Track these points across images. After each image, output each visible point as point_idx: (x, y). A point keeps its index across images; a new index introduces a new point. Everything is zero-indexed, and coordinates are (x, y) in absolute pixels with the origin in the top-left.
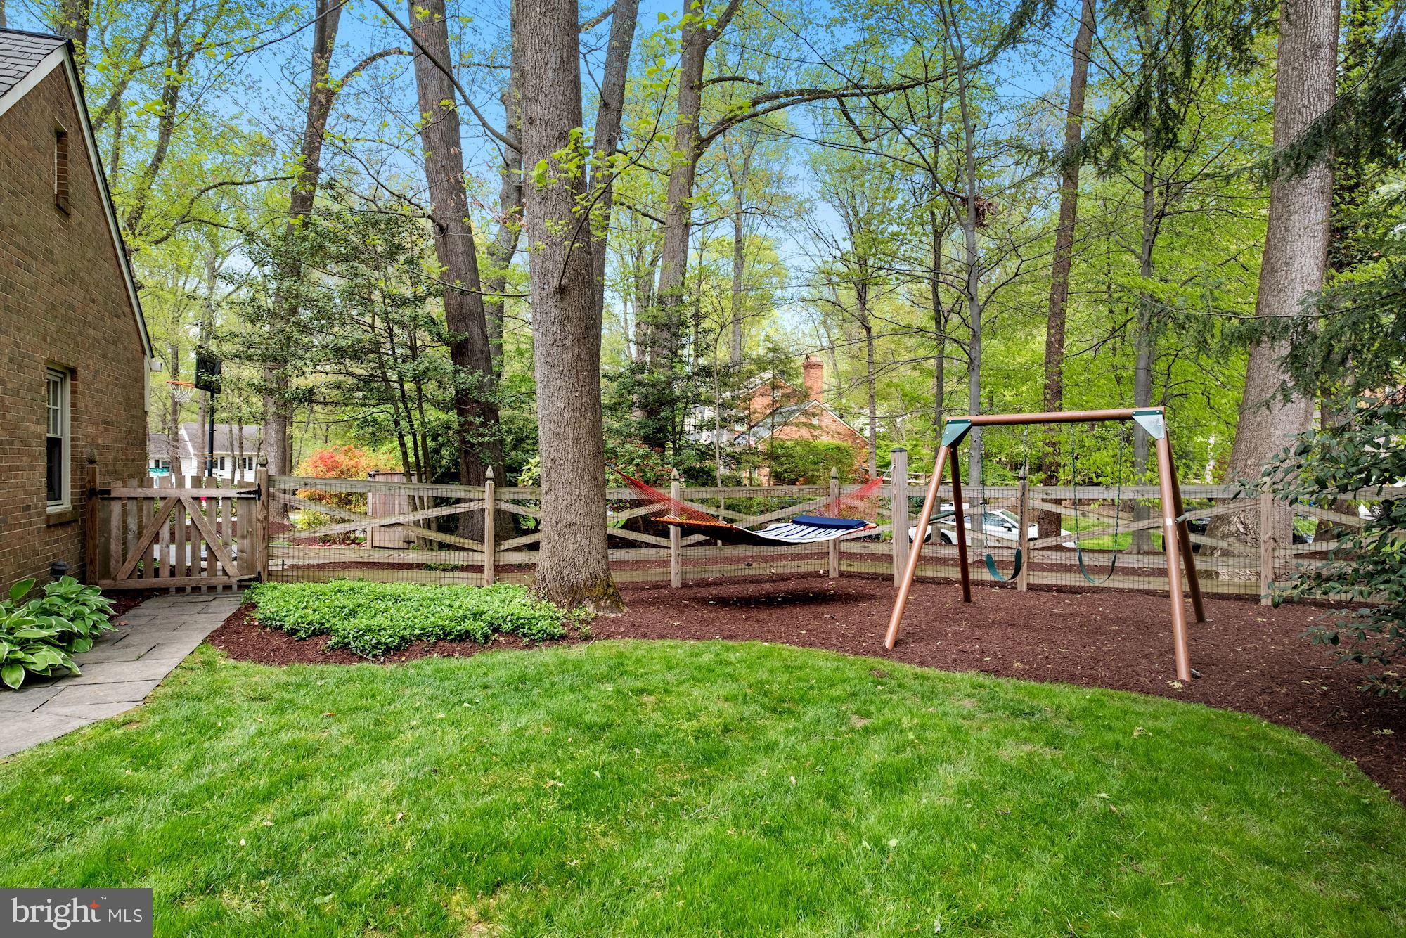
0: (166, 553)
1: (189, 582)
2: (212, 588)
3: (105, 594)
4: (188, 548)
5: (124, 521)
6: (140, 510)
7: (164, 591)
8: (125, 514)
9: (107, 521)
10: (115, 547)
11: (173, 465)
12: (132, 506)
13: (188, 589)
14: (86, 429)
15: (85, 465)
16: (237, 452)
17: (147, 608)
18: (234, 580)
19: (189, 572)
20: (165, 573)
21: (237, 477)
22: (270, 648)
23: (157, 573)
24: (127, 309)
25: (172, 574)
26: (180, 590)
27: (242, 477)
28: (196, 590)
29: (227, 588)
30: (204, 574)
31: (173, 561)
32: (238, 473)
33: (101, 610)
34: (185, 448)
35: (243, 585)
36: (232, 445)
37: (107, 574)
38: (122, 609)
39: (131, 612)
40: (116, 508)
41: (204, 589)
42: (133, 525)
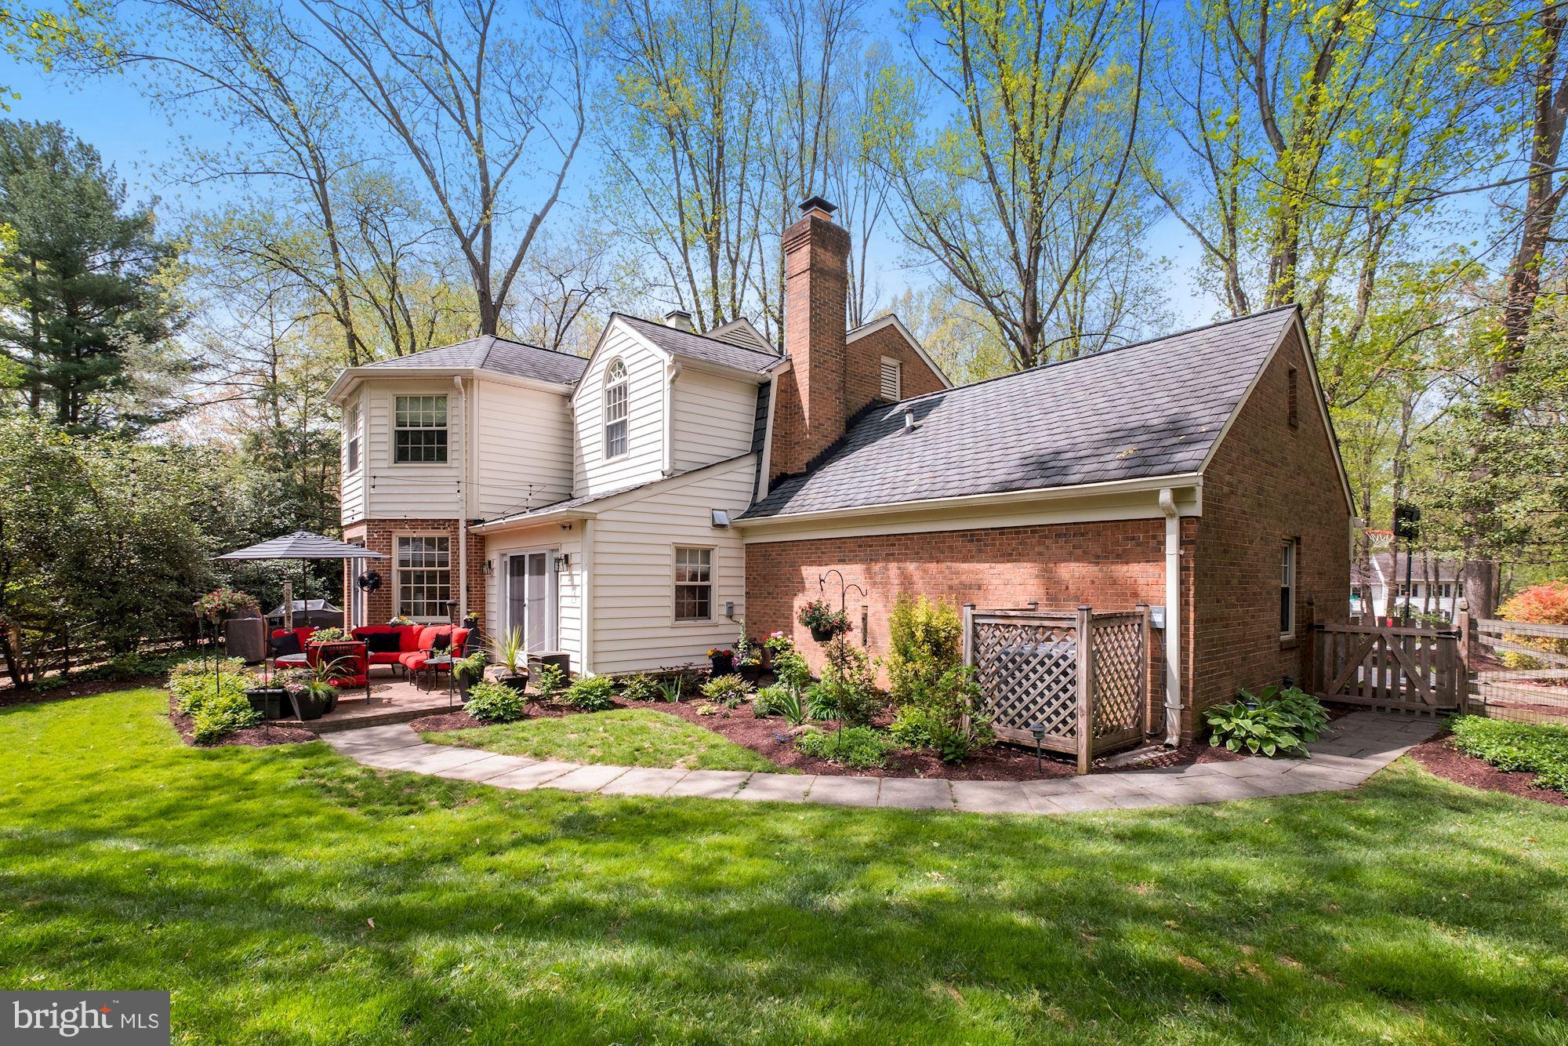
0: (1368, 675)
1: (1389, 703)
2: (1410, 712)
3: (1322, 703)
4: (1389, 672)
5: (1335, 652)
6: (1348, 641)
7: (1366, 708)
8: (1335, 644)
9: (1321, 649)
10: (1327, 669)
11: (1365, 593)
12: (1341, 639)
13: (1388, 710)
14: (1306, 580)
15: (1305, 607)
16: (1432, 579)
17: (1353, 720)
18: (1433, 708)
19: (1389, 693)
20: (1368, 694)
21: (1432, 606)
22: (1469, 772)
23: (1361, 692)
24: (1336, 483)
25: (1374, 695)
26: (1381, 709)
27: (1438, 604)
28: (1395, 710)
29: (1425, 713)
30: (1403, 698)
31: (1375, 684)
32: (1432, 601)
33: (1319, 715)
34: (1376, 577)
35: (1442, 713)
36: (1426, 572)
37: (1320, 687)
38: (1334, 717)
39: (1341, 720)
40: (1329, 639)
41: (1403, 711)
42: (1342, 653)
